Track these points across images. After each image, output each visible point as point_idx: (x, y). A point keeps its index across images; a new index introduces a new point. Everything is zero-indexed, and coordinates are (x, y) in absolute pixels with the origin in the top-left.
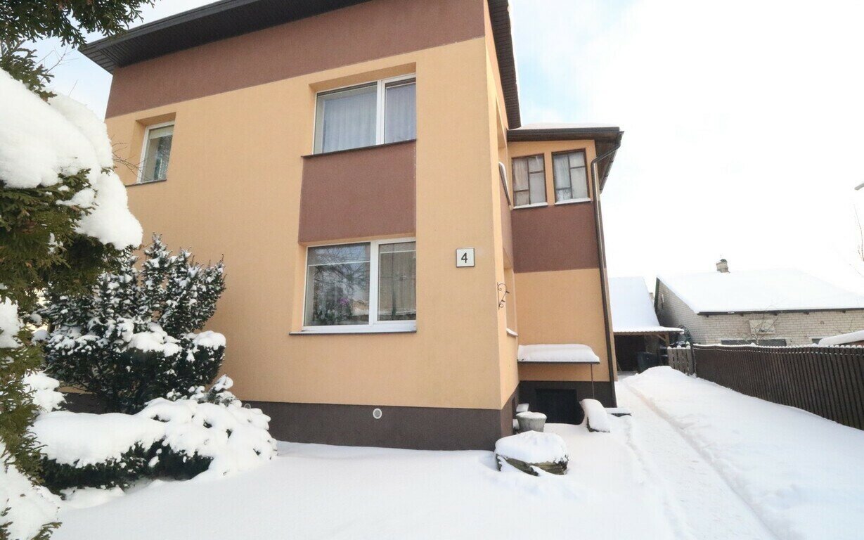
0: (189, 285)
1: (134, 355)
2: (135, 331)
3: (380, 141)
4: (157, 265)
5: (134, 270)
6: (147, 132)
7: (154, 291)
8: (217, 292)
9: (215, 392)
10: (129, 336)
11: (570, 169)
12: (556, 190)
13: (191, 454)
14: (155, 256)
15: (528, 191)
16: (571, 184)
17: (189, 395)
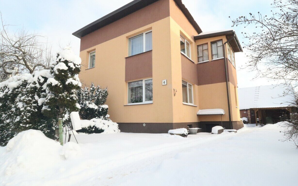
0: (99, 94)
1: (90, 109)
2: (89, 104)
3: (144, 51)
4: (92, 89)
5: (88, 91)
6: (90, 54)
7: (92, 95)
8: (107, 95)
9: (106, 118)
10: (88, 105)
11: (217, 47)
12: (212, 55)
13: (100, 129)
14: (91, 87)
15: (203, 57)
16: (217, 52)
17: (100, 118)
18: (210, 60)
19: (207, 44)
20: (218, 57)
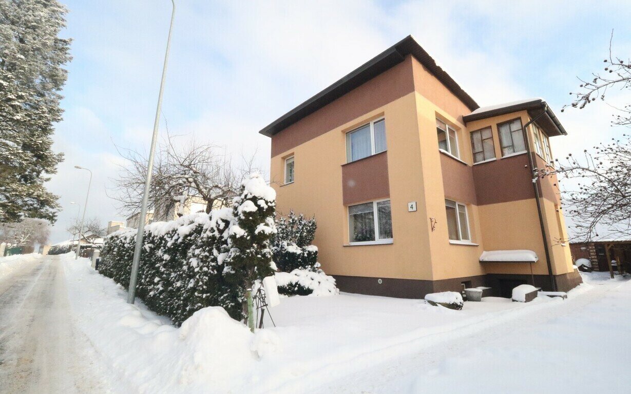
0: (303, 228)
1: (288, 254)
2: (288, 245)
3: (373, 154)
4: (291, 222)
5: (286, 224)
6: (285, 162)
7: (292, 231)
8: (314, 229)
9: (314, 268)
10: (286, 247)
11: (511, 132)
12: (502, 148)
13: (307, 288)
14: (291, 217)
15: (483, 152)
16: (513, 142)
17: (306, 268)
18: (499, 157)
19: (490, 127)
20: (514, 152)
